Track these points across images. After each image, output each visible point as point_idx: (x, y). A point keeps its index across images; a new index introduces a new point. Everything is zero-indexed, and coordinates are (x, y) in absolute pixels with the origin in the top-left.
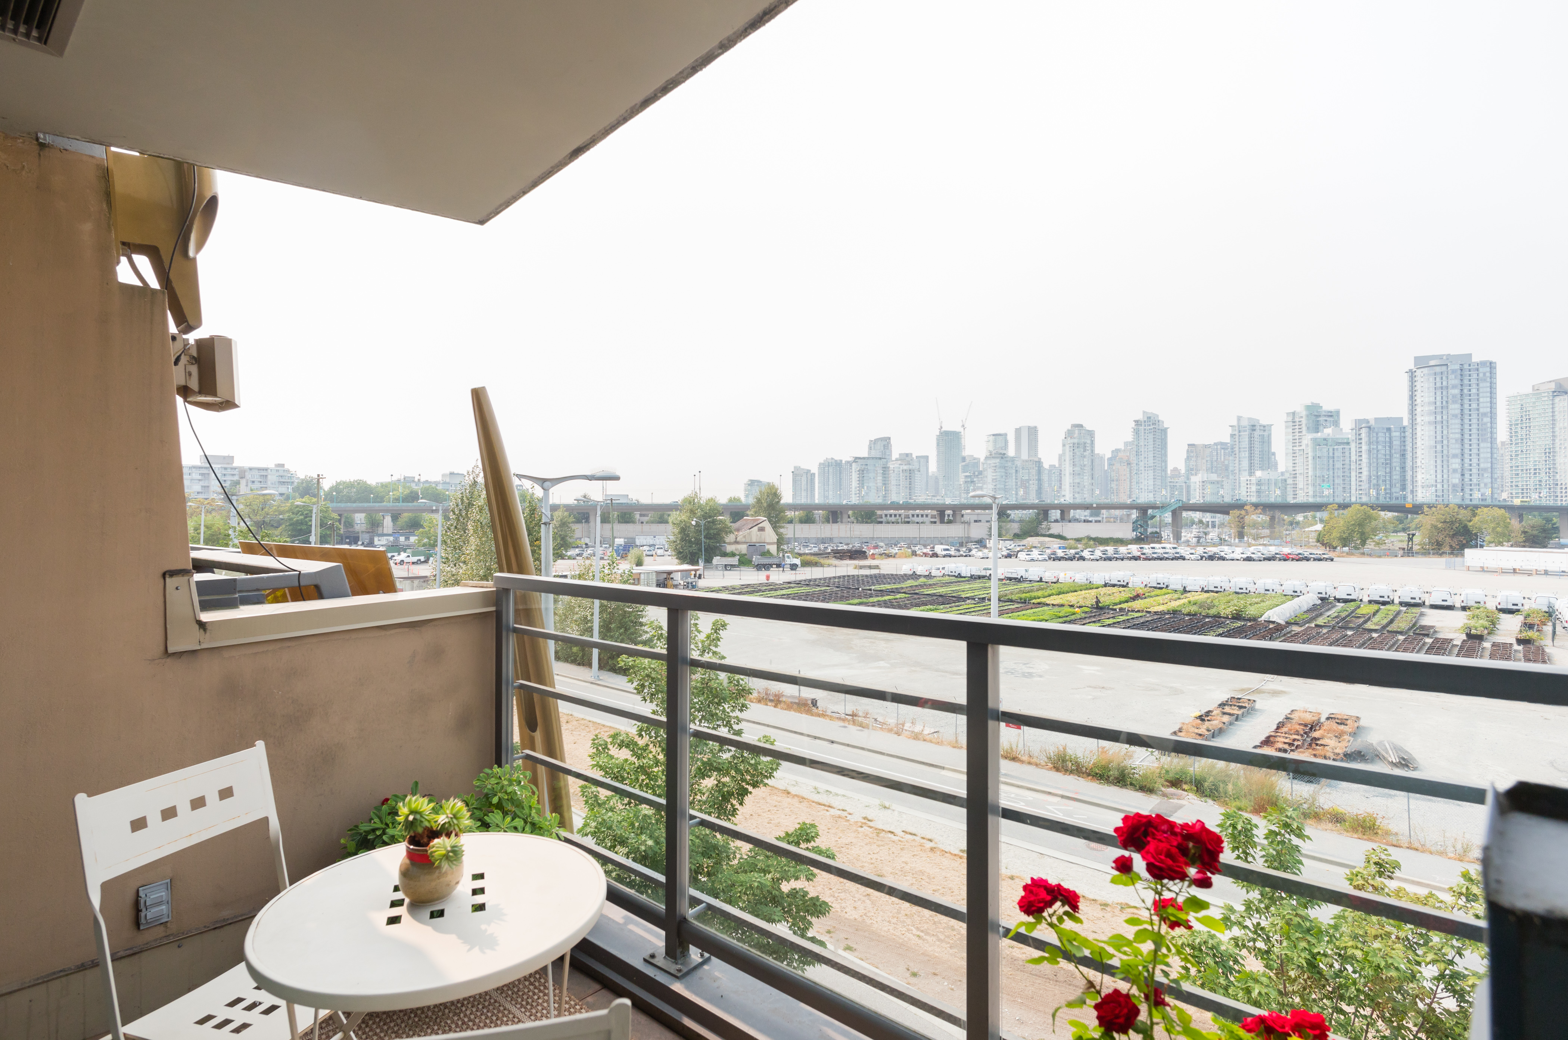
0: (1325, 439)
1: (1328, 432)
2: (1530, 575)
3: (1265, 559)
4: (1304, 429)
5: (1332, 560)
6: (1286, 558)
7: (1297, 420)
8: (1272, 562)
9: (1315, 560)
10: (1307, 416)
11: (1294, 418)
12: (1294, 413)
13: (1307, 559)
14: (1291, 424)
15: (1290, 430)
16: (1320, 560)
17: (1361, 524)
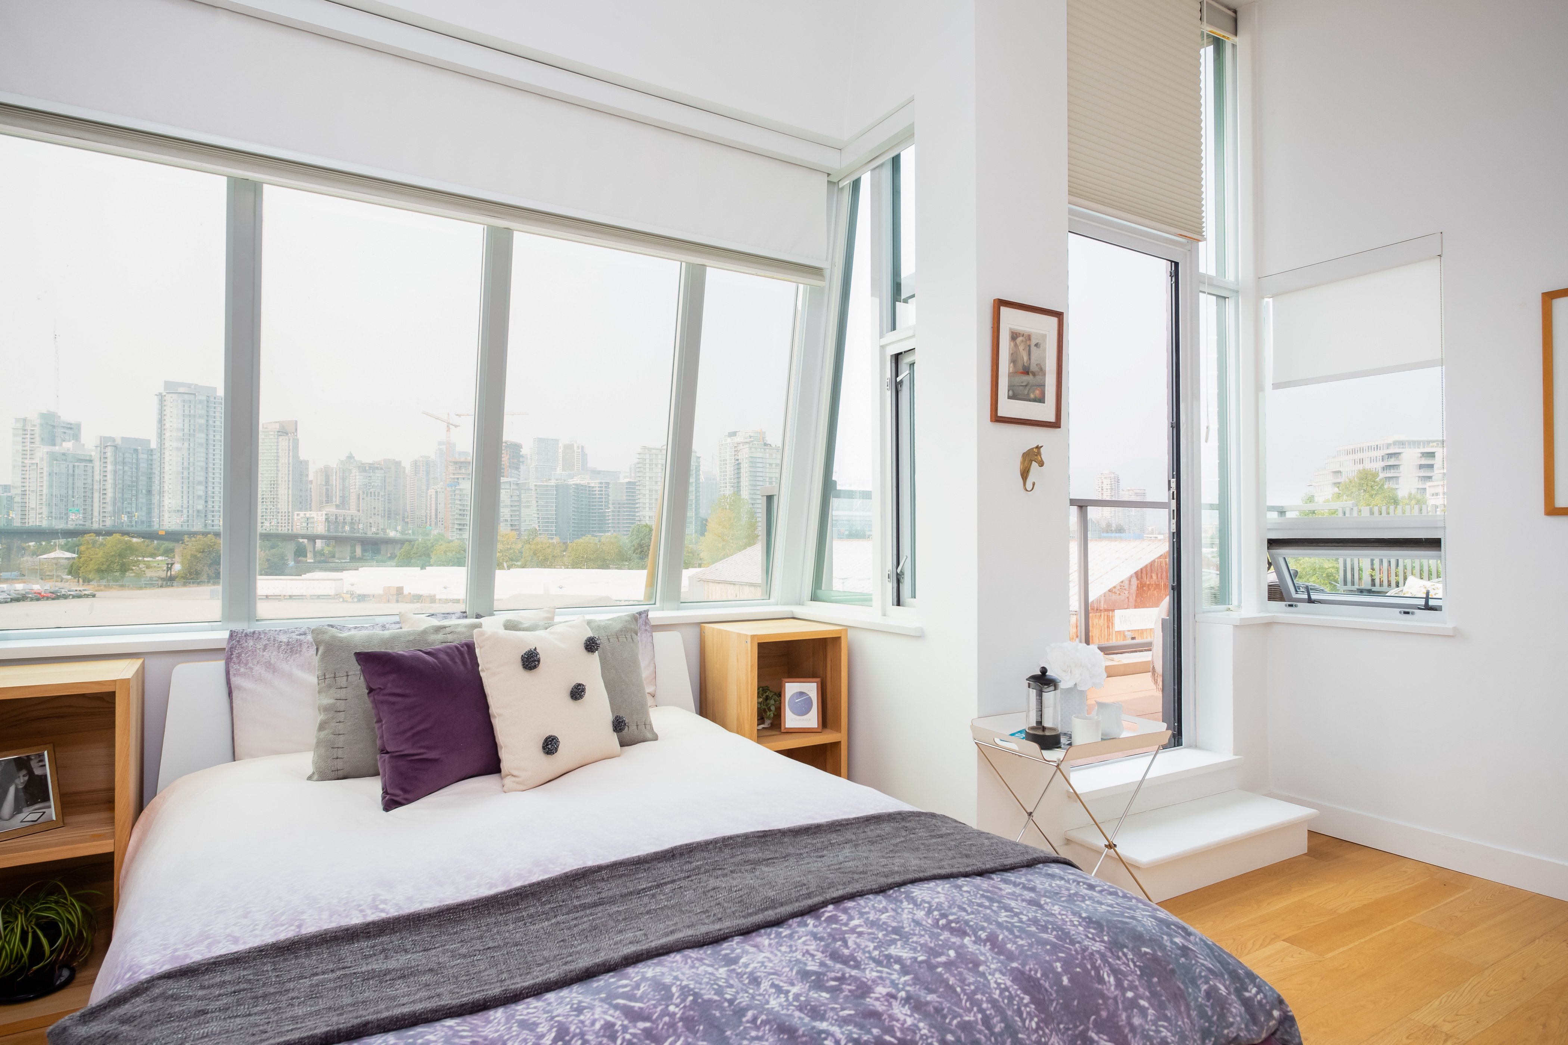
0: (64, 454)
1: (68, 445)
2: (279, 600)
3: (12, 600)
4: (37, 440)
5: (94, 596)
6: (39, 597)
7: (29, 428)
8: (21, 603)
9: (74, 597)
10: (42, 425)
11: (24, 426)
12: (25, 420)
13: (65, 597)
14: (21, 432)
15: (20, 439)
16: (80, 597)
17: (121, 555)
